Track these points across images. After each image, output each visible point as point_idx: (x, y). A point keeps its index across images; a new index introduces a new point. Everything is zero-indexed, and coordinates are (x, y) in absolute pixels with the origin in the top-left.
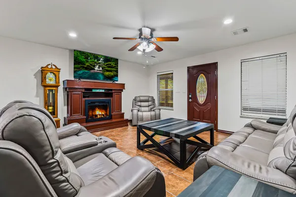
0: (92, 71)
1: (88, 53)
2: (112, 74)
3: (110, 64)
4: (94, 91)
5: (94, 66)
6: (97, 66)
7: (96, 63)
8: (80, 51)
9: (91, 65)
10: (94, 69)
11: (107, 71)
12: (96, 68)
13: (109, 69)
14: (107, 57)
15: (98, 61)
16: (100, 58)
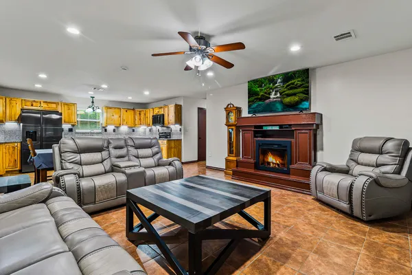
0: (267, 101)
1: (261, 78)
2: (296, 98)
3: (293, 84)
4: (265, 128)
5: (270, 94)
6: (274, 93)
7: (271, 89)
8: (254, 80)
9: (266, 93)
10: (270, 98)
11: (288, 95)
12: (272, 96)
13: (291, 91)
14: (287, 73)
15: (274, 84)
16: (277, 80)
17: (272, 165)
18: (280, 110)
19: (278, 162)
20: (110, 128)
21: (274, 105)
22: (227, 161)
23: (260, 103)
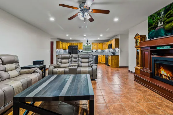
0: (157, 29)
1: (154, 14)
3: (170, 14)
4: (158, 48)
5: (158, 23)
7: (158, 19)
8: (150, 16)
9: (156, 23)
10: (158, 26)
11: (168, 23)
13: (169, 20)
14: (166, 7)
15: (160, 16)
16: (161, 13)
17: (164, 77)
18: (163, 35)
19: (168, 75)
20: (94, 50)
21: (160, 31)
22: (136, 69)
23: (154, 30)
